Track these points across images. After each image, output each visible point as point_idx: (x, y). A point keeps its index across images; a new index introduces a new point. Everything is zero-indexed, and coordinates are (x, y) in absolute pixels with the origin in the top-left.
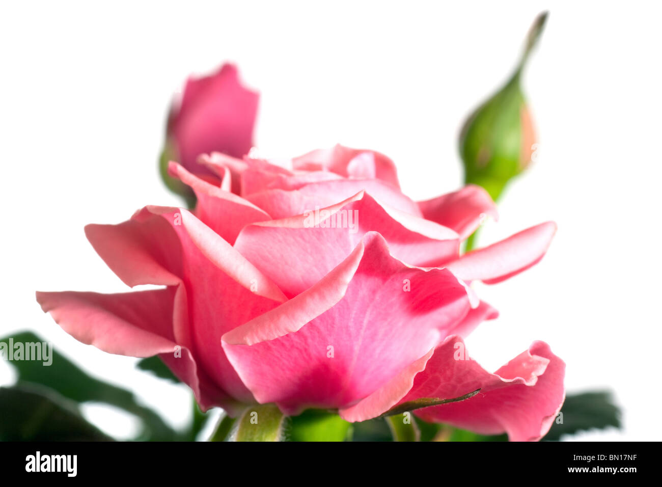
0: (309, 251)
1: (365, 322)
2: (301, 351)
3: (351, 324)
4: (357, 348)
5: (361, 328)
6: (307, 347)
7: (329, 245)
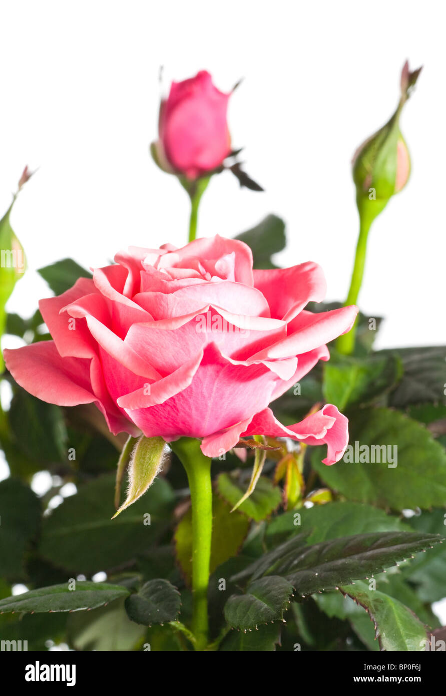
0: (177, 339)
2: (171, 407)
3: (204, 390)
4: (210, 404)
6: (175, 405)
7: (190, 335)
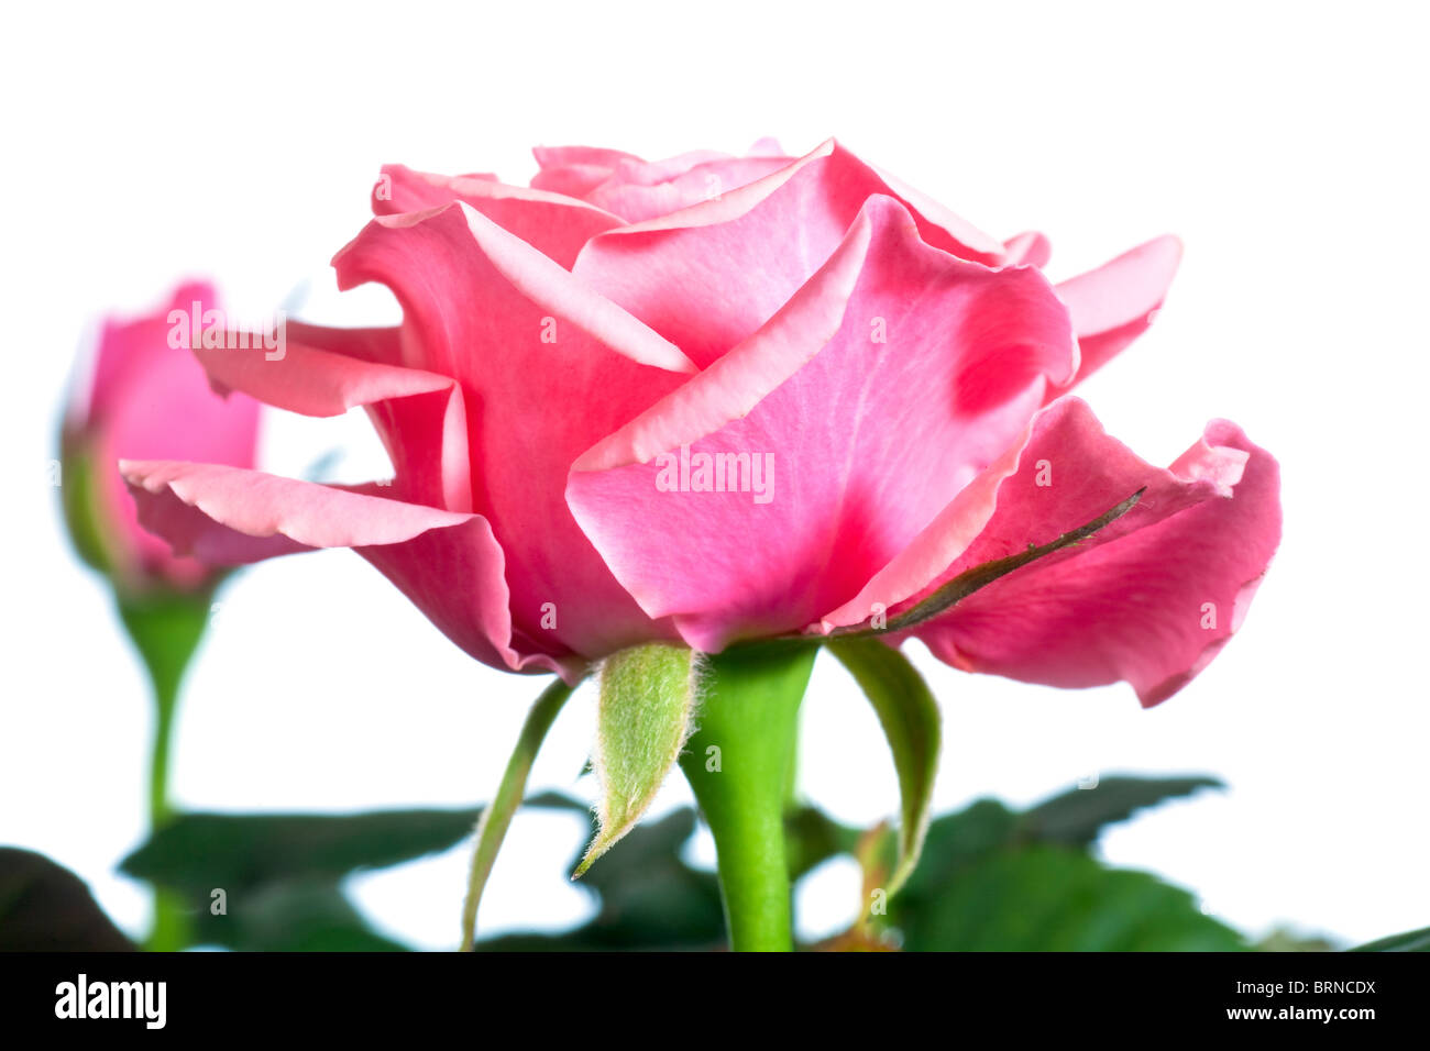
1: (858, 418)
5: (850, 434)
